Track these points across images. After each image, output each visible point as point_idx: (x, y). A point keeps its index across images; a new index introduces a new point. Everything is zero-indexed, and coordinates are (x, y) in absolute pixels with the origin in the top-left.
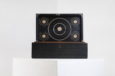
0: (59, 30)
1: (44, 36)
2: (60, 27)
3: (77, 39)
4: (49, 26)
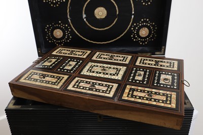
0: (98, 17)
1: (58, 33)
3: (149, 39)
4: (69, 6)
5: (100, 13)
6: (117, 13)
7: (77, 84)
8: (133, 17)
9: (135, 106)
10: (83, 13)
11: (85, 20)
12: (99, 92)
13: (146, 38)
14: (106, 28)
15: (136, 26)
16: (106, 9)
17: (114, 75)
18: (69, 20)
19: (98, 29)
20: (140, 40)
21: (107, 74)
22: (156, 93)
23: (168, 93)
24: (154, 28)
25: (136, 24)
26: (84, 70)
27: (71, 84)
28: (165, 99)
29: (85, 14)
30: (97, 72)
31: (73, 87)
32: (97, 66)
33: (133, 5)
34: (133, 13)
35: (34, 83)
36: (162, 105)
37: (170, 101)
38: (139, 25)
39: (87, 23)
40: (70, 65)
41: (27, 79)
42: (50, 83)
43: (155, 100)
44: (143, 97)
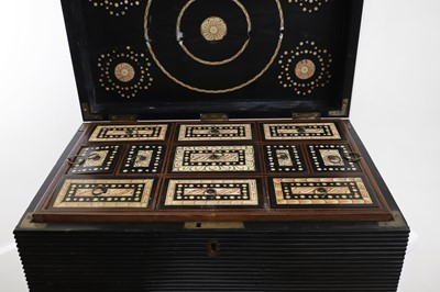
0: (207, 38)
1: (125, 72)
2: (217, 19)
3: (316, 83)
4: (147, 13)
5: (214, 30)
6: (249, 29)
7: (179, 192)
8: (281, 37)
9: (306, 213)
10: (178, 28)
11: (181, 43)
12: (229, 199)
13: (308, 81)
14: (225, 61)
15: (289, 56)
16: (225, 22)
17: (238, 163)
18: (148, 44)
19: (208, 63)
20: (296, 86)
21: (224, 164)
22: (328, 184)
23: (348, 180)
24: (325, 61)
25: (289, 52)
26: (175, 163)
27: (168, 194)
28: (349, 192)
29: (181, 31)
30: (204, 164)
31: (175, 199)
32: (197, 152)
33: (281, 12)
34: (282, 28)
35: (88, 205)
36: (350, 202)
37: (359, 193)
38: (294, 54)
39: (185, 49)
40: (143, 158)
41: (68, 199)
42: (123, 199)
43: (334, 196)
44: (312, 195)
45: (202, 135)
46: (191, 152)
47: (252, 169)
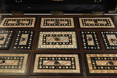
17: (69, 44)
21: (62, 44)
22: (114, 59)
30: (52, 43)
32: (49, 35)
40: (24, 39)
42: (13, 67)
44: (107, 67)
45: (51, 25)
46: (46, 35)
47: (76, 47)
